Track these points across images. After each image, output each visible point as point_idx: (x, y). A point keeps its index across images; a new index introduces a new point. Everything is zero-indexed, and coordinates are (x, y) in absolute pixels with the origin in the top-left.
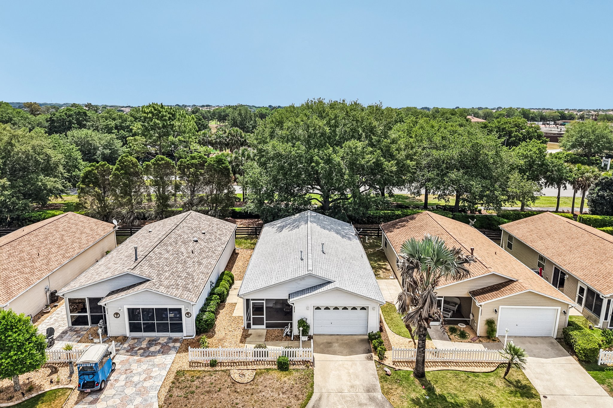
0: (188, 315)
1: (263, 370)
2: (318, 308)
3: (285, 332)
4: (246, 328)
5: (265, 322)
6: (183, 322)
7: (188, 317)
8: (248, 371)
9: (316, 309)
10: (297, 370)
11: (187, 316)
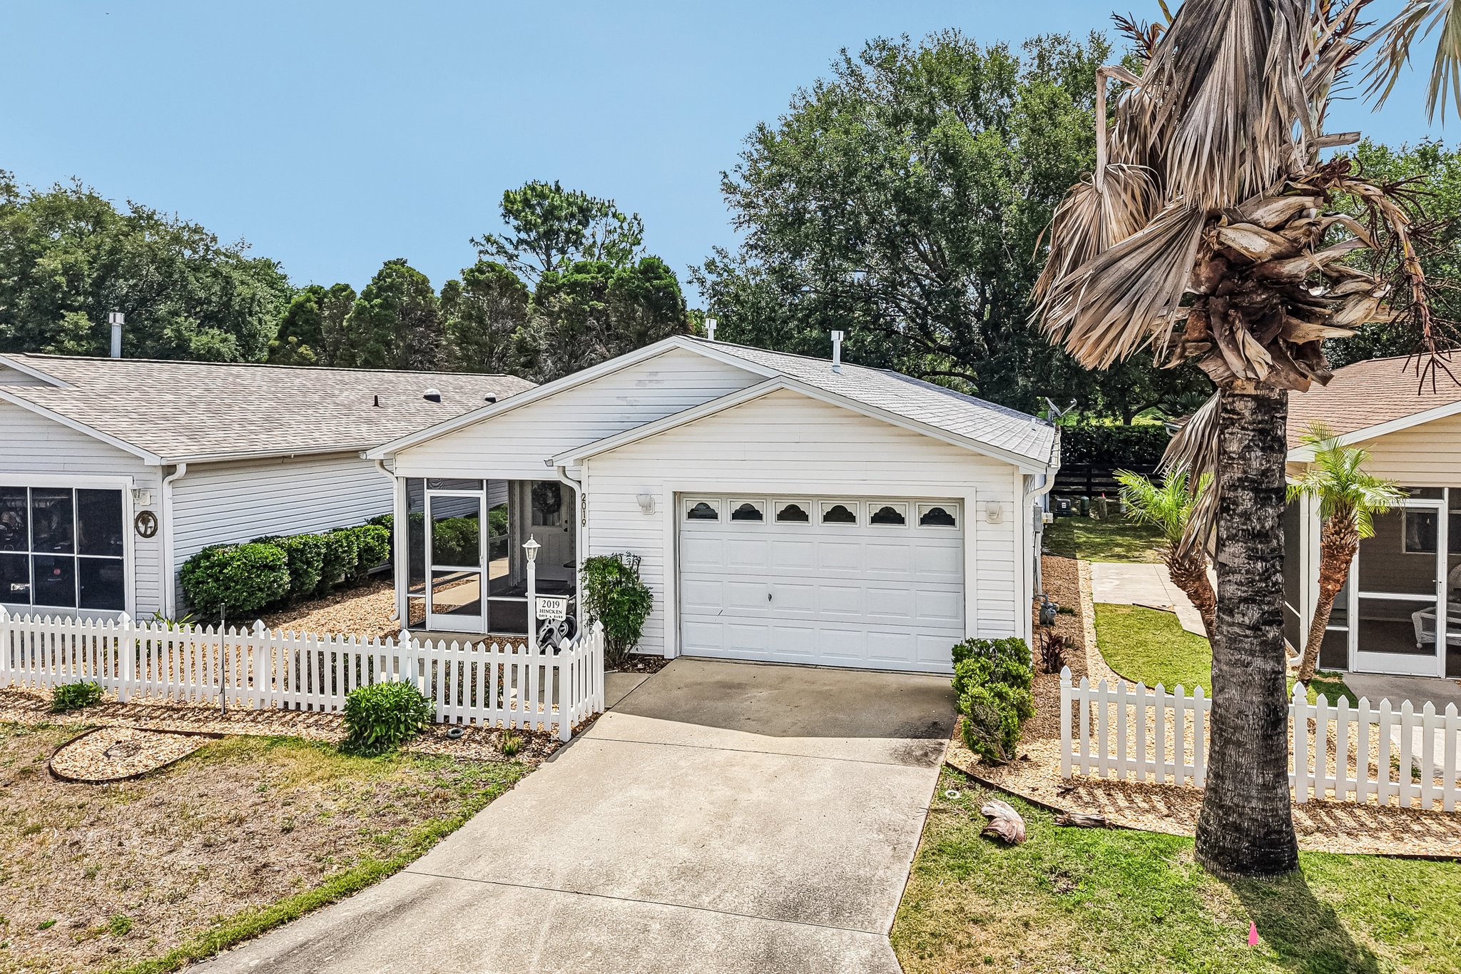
0: (145, 522)
2: (703, 513)
4: (403, 623)
5: (484, 598)
6: (125, 558)
7: (145, 535)
9: (694, 514)
11: (142, 529)
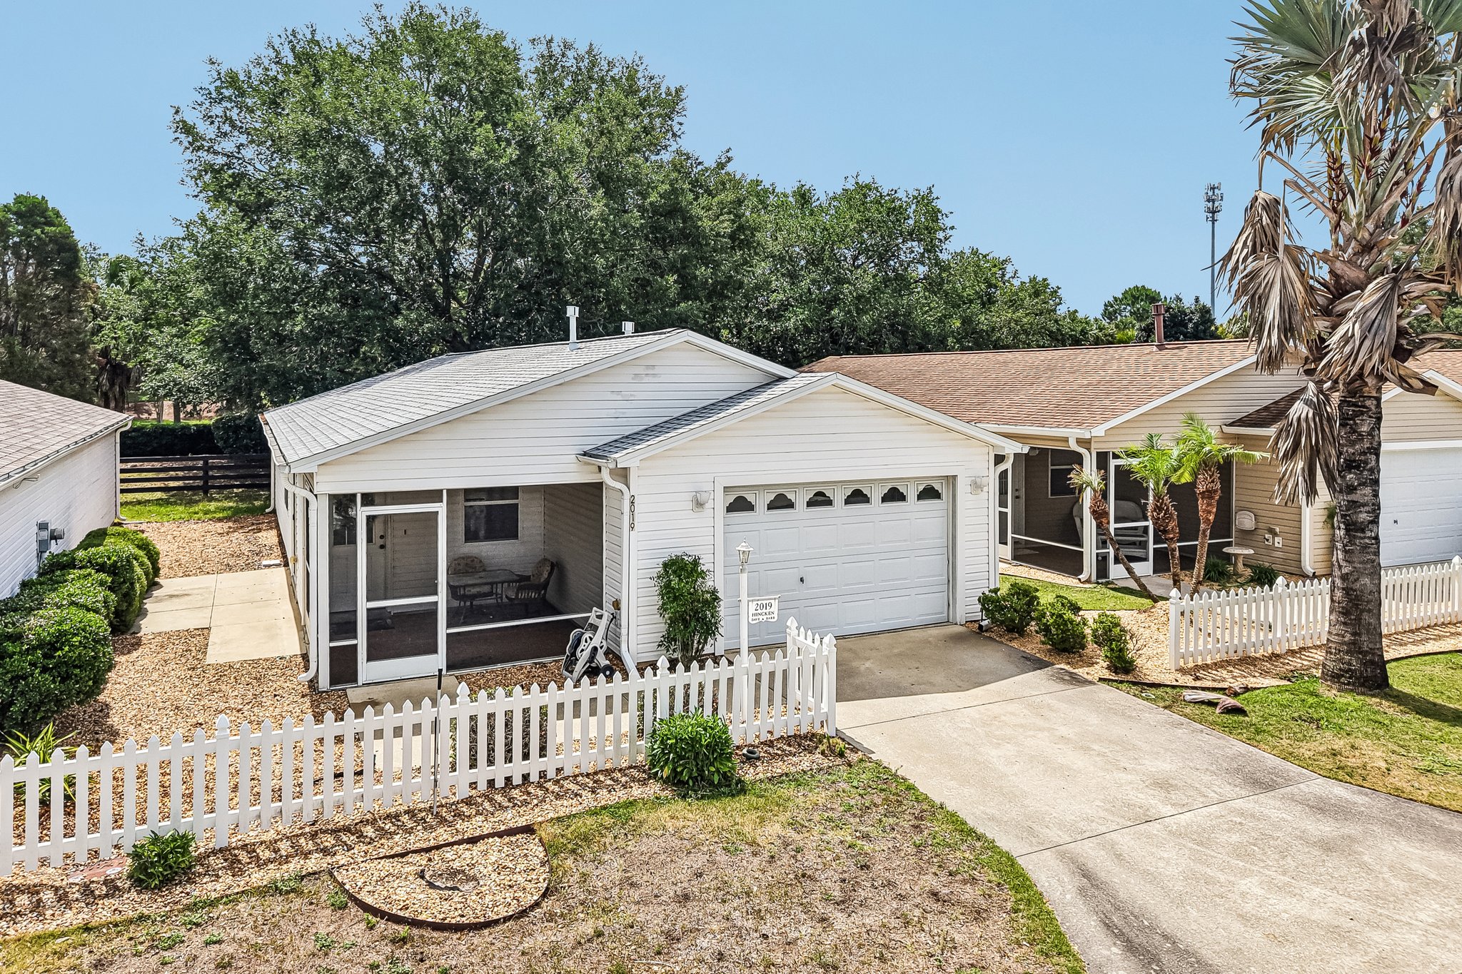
1: (590, 821)
2: (740, 505)
3: (583, 657)
4: (324, 682)
5: (443, 631)
8: (481, 846)
9: (731, 508)
10: (796, 780)
